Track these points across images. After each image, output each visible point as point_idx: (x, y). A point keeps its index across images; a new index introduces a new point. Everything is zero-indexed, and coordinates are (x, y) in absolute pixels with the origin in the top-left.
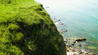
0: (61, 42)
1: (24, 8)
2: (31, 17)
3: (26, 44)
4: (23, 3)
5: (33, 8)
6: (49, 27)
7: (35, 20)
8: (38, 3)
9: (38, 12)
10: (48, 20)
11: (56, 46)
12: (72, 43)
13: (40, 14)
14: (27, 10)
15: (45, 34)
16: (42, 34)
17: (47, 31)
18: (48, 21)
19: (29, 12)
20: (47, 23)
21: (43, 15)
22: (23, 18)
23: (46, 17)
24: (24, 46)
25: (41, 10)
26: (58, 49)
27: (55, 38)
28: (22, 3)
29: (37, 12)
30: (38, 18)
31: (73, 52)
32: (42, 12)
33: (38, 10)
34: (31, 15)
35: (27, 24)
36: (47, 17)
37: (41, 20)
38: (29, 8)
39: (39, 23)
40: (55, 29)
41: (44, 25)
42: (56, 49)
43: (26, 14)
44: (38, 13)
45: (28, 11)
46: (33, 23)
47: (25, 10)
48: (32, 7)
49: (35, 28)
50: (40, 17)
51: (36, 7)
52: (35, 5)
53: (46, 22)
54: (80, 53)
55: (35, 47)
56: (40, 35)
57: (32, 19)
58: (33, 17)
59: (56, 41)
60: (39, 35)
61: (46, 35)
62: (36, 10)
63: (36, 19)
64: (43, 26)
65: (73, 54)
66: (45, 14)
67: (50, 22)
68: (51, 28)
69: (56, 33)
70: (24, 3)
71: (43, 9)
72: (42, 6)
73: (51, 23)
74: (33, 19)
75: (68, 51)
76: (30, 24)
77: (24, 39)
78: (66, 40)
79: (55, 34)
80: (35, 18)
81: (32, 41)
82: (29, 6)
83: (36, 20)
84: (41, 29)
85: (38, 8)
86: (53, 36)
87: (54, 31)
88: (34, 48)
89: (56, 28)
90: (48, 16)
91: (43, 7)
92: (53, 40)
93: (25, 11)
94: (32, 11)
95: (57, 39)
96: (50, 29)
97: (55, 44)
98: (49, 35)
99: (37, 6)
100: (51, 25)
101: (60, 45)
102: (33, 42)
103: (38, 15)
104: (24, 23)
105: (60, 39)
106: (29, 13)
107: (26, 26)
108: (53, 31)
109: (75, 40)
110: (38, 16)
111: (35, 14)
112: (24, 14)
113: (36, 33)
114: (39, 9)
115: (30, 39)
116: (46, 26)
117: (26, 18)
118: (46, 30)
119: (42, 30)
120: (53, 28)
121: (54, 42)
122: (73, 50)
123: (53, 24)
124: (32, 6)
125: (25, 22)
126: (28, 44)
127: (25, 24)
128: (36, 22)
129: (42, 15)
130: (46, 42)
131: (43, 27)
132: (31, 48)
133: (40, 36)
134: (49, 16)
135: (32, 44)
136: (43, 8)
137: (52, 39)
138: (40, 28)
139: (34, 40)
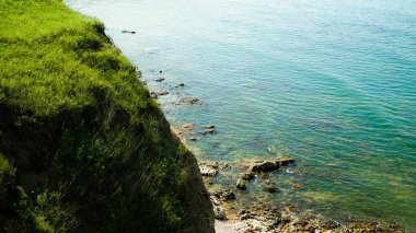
0: (188, 183)
1: (19, 41)
2: (49, 78)
3: (24, 208)
4: (15, 19)
5: (61, 38)
6: (134, 119)
7: (72, 93)
8: (84, 16)
9: (85, 55)
10: (129, 88)
11: (166, 204)
12: (239, 181)
13: (93, 62)
14: (30, 47)
15: (118, 151)
16: (100, 155)
17: (123, 141)
18: (126, 96)
19: (40, 57)
20: (125, 104)
21: (105, 71)
22: (12, 83)
23: (118, 76)
24: (16, 216)
25: (96, 46)
26: (175, 218)
27: (160, 170)
28: (12, 17)
29: (80, 56)
30: (83, 83)
31: (243, 219)
32: (100, 54)
33: (82, 47)
34: (53, 68)
35: (30, 113)
36: (124, 78)
37: (98, 93)
38: (44, 41)
39: (88, 107)
40: (161, 129)
41: (111, 115)
42: (165, 220)
43: (29, 65)
44: (83, 61)
45: (39, 52)
46: (61, 107)
47: (23, 49)
48: (55, 37)
49: (66, 126)
50: (94, 77)
51: (72, 33)
52: (69, 25)
53: (118, 98)
54: (271, 223)
55: (70, 219)
56: (90, 157)
57: (55, 90)
58: (60, 80)
59: (166, 181)
60: (86, 160)
61: (120, 158)
62: (75, 49)
63: (74, 85)
64: (104, 116)
65: (243, 230)
66: (113, 64)
67: (137, 98)
68: (141, 124)
69: (163, 145)
70: (23, 17)
71: (106, 44)
72: (100, 29)
73: (143, 104)
74: (62, 89)
75: (222, 218)
76: (47, 112)
77: (15, 185)
78: (212, 171)
79: (161, 148)
80: (71, 81)
81: (56, 189)
82: (44, 31)
83: (74, 94)
84: (97, 130)
85: (82, 38)
86: (150, 160)
87: (156, 138)
88: (61, 222)
89: (165, 121)
90: (126, 73)
91: (106, 32)
92: (153, 178)
93: (23, 55)
94: (54, 53)
95: (171, 172)
96: (140, 130)
97: (161, 194)
98: (135, 155)
99: (80, 29)
100: (141, 111)
101: (182, 199)
102: (57, 195)
103: (85, 70)
104: (18, 108)
105: (184, 173)
106: (40, 62)
107: (24, 122)
108: (150, 138)
109: (251, 168)
110: (81, 73)
111: (71, 63)
112: (19, 68)
113: (75, 151)
114: (89, 42)
115: (47, 180)
116: (122, 116)
117: (25, 85)
118: (122, 135)
119: (102, 135)
120: (153, 122)
121: (155, 187)
122: (243, 213)
123: (149, 104)
124: (56, 32)
125: (24, 104)
126: (36, 204)
127: (20, 115)
128: (73, 102)
129: (100, 67)
130: (119, 190)
131: (106, 123)
132: (51, 224)
133: (93, 162)
134: (132, 70)
135: (52, 202)
136: (108, 40)
137: (148, 172)
138: (91, 128)
139: (63, 182)
